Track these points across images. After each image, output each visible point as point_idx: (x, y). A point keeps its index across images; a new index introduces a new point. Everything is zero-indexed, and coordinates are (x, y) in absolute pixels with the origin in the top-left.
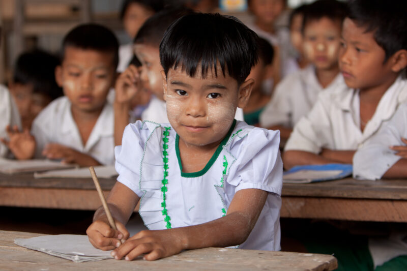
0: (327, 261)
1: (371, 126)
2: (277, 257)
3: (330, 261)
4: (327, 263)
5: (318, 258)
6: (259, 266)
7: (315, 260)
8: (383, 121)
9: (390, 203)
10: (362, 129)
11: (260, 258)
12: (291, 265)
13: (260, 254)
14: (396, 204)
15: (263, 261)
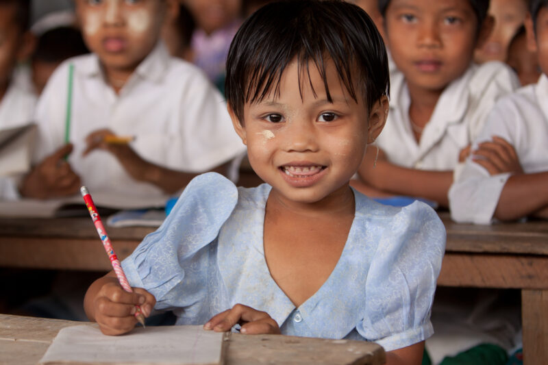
0: (369, 352)
1: (431, 133)
2: (291, 344)
3: (374, 352)
4: (369, 356)
5: (355, 347)
6: (262, 360)
7: (350, 350)
8: (449, 124)
9: (467, 259)
10: (417, 137)
11: (264, 346)
12: (312, 359)
13: (263, 340)
14: (477, 259)
15: (270, 352)
